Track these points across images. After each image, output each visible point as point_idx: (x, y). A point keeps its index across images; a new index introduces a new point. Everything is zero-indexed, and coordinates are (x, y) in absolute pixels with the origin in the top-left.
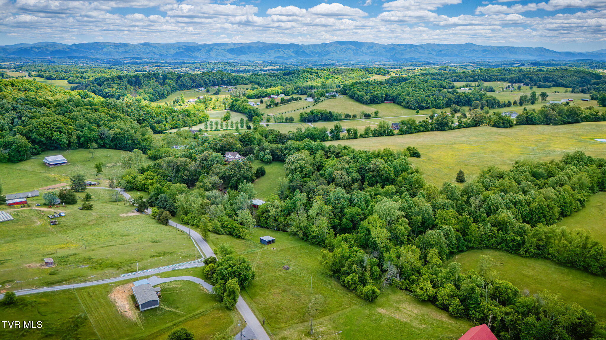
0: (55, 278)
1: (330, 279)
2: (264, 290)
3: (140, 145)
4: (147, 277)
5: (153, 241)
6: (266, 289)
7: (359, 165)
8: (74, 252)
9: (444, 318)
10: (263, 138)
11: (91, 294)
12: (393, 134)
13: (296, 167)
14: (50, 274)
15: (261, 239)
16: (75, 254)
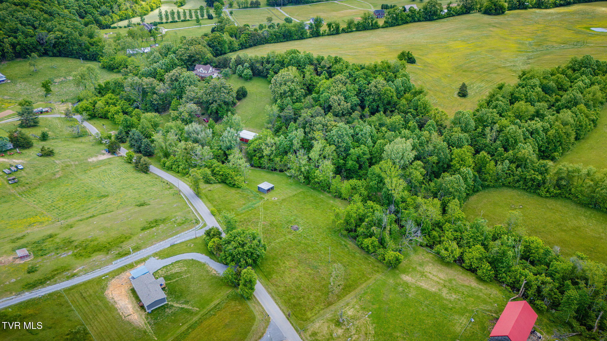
0: (35, 276)
1: (344, 239)
2: (278, 263)
3: (89, 50)
4: (143, 260)
5: (138, 203)
6: (280, 262)
7: (357, 86)
8: (49, 232)
9: (471, 282)
10: (234, 39)
11: (84, 295)
12: (377, 27)
13: (285, 91)
14: (29, 273)
15: (259, 187)
16: (51, 236)
